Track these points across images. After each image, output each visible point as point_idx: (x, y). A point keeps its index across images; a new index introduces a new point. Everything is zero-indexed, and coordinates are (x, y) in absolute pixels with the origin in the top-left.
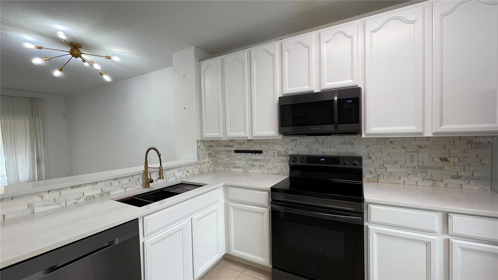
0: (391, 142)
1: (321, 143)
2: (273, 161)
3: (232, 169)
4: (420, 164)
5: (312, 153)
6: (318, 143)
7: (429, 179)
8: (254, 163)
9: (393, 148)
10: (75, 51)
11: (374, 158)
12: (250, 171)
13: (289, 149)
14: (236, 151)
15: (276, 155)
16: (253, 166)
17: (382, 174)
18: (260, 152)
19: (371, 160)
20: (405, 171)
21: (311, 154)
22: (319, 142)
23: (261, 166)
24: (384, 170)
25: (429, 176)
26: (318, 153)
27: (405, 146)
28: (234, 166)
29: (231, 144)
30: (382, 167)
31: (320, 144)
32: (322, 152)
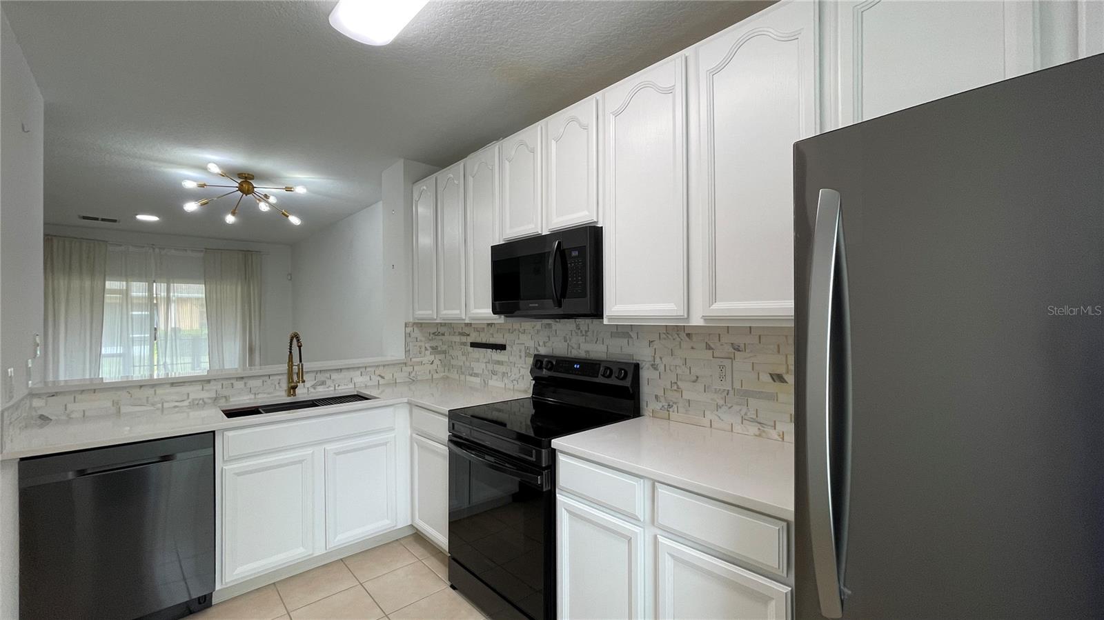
0: (688, 335)
1: (584, 333)
2: (519, 366)
3: (468, 378)
4: (737, 385)
5: (571, 352)
6: (579, 334)
7: (753, 420)
8: (497, 368)
9: (692, 348)
10: (244, 185)
11: (661, 368)
12: (491, 383)
13: (541, 344)
14: (474, 345)
15: (523, 354)
16: (494, 373)
17: (676, 403)
18: (502, 347)
19: (658, 372)
20: (712, 399)
21: (569, 355)
22: (581, 331)
23: (504, 374)
24: (678, 395)
25: (752, 414)
26: (580, 353)
27: (712, 346)
28: (471, 372)
29: (466, 330)
30: (675, 388)
31: (583, 335)
32: (585, 352)
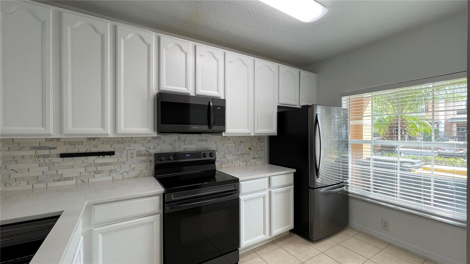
0: (228, 139)
2: (130, 163)
3: (51, 184)
4: (241, 153)
6: (180, 141)
7: (245, 161)
8: (99, 168)
9: (230, 143)
11: (219, 151)
12: (92, 180)
13: (151, 148)
14: (63, 156)
15: (135, 156)
16: (96, 172)
17: (224, 162)
18: (112, 153)
19: (218, 153)
20: (235, 158)
21: (174, 151)
22: (182, 140)
23: (111, 171)
24: (225, 159)
25: (244, 160)
26: (180, 150)
27: (235, 142)
28: (56, 179)
29: (50, 145)
30: (224, 157)
31: (183, 142)
32: (184, 149)
